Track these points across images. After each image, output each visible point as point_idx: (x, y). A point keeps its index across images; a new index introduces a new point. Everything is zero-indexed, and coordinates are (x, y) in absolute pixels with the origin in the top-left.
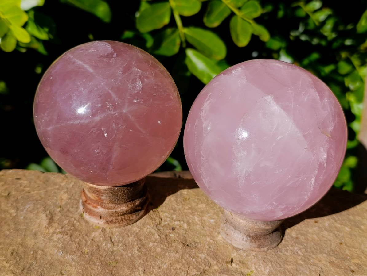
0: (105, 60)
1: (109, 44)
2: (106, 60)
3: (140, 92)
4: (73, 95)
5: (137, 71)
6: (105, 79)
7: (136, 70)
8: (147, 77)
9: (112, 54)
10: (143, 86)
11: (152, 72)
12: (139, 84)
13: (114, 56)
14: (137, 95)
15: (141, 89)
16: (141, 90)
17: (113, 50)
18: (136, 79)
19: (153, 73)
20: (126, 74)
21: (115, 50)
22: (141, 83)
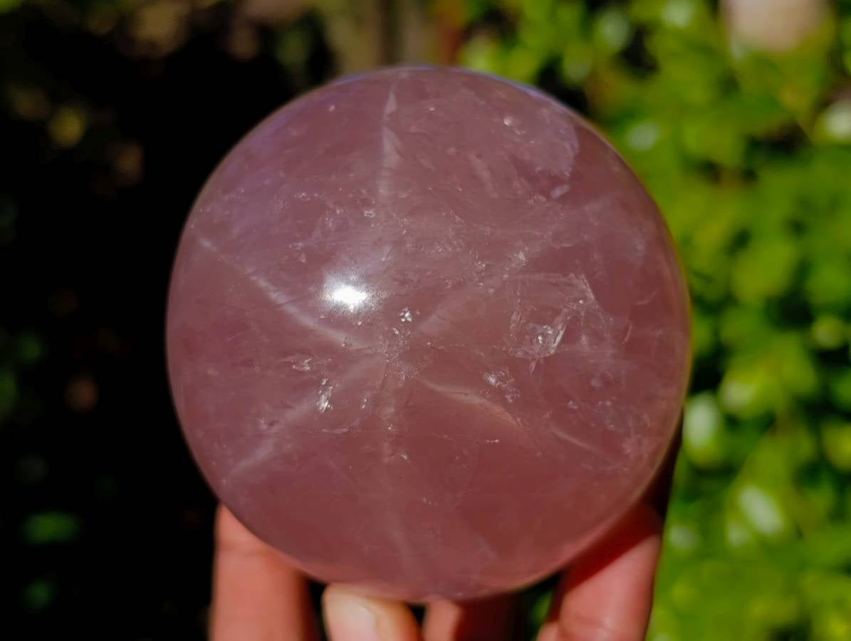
0: (516, 184)
1: (576, 145)
2: (519, 185)
3: (533, 365)
4: (334, 211)
5: (583, 292)
6: (461, 241)
7: (585, 287)
8: (596, 337)
9: (556, 181)
10: (556, 354)
11: (626, 330)
12: (551, 338)
13: (557, 192)
14: (515, 366)
15: (545, 359)
16: (542, 362)
17: (570, 169)
18: (557, 312)
19: (629, 333)
20: (540, 277)
21: (576, 177)
22: (559, 339)
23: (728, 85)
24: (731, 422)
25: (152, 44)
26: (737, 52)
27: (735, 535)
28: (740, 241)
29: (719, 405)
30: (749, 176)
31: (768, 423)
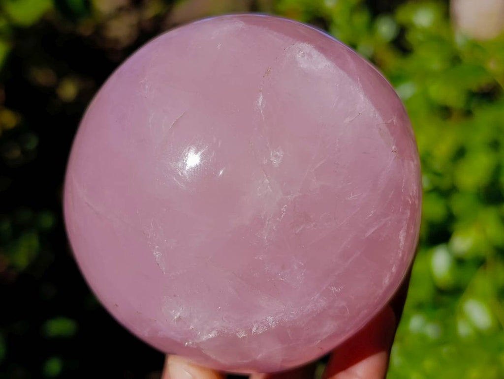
23: (455, 60)
24: (460, 262)
25: (116, 41)
26: (459, 41)
27: (463, 329)
28: (460, 154)
29: (450, 252)
30: (468, 113)
31: (480, 262)
